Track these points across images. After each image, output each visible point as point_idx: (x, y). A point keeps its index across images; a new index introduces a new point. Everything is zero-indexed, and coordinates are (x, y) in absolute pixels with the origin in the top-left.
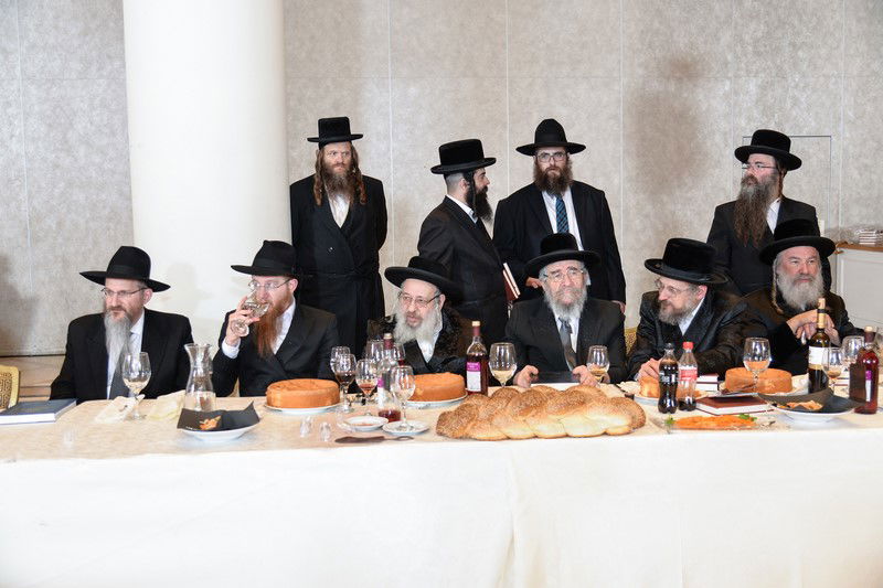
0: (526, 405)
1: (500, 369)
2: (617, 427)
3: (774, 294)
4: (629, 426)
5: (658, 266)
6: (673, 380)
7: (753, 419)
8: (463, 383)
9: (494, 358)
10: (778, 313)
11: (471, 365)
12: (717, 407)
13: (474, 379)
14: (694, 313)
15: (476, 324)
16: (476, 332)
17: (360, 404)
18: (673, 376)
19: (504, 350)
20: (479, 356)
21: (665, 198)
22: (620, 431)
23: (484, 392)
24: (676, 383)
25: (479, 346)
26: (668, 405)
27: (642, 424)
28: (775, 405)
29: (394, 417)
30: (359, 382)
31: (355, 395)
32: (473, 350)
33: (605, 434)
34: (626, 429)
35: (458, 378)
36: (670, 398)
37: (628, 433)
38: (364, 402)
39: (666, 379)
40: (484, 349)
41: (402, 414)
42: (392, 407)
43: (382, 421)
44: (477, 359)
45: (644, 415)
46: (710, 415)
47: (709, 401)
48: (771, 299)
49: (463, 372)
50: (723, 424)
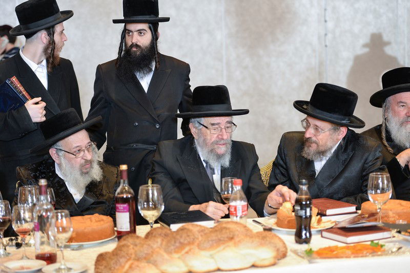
0: (181, 243)
1: (148, 209)
2: (264, 260)
3: (384, 135)
4: (275, 258)
5: (305, 107)
6: (308, 214)
7: (382, 246)
8: (112, 224)
9: (141, 199)
10: (389, 151)
11: (121, 206)
12: (347, 236)
13: (124, 220)
14: (333, 151)
15: (124, 167)
16: (125, 175)
17: (14, 249)
18: (308, 210)
19: (152, 191)
20: (127, 198)
21: (261, 52)
22: (266, 263)
23: (133, 231)
24: (311, 216)
25: (127, 188)
26: (304, 237)
27: (284, 256)
28: (399, 232)
29: (50, 259)
30: (15, 227)
31: (8, 239)
32: (122, 193)
33: (254, 266)
34: (272, 261)
35: (108, 219)
36: (306, 230)
37: (274, 264)
38: (18, 245)
39: (302, 213)
40: (132, 191)
41: (58, 256)
42: (47, 250)
43: (41, 264)
44: (125, 201)
45: (285, 247)
46: (344, 245)
47: (340, 231)
48: (381, 139)
49: (112, 213)
50: (357, 251)
